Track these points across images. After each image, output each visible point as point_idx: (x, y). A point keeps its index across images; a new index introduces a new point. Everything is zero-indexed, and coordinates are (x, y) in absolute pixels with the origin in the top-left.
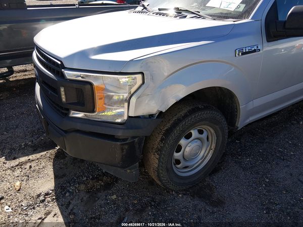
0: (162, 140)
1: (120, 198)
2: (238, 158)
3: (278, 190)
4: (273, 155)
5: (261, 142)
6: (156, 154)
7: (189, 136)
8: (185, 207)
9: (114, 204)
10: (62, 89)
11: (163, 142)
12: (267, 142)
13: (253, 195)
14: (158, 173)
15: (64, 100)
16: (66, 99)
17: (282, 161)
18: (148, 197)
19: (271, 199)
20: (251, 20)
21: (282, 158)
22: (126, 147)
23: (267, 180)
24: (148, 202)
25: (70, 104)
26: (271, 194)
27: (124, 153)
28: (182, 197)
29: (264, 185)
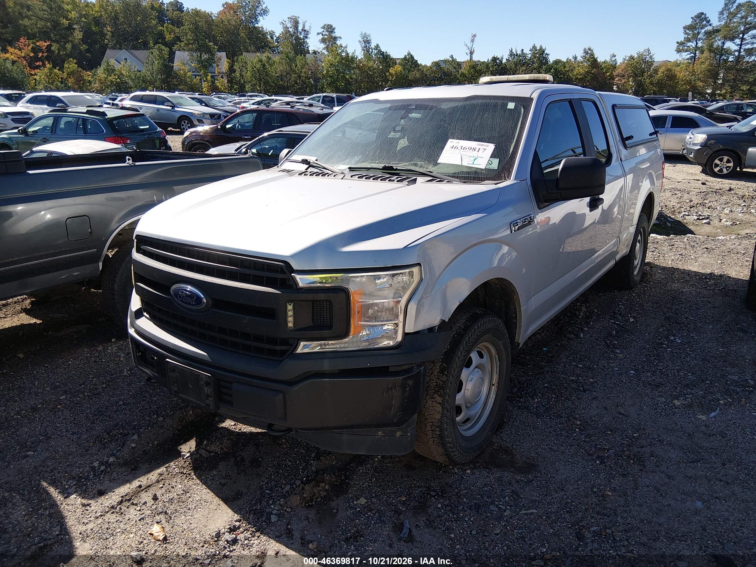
0: (442, 371)
1: (374, 500)
2: (520, 402)
3: (599, 432)
4: (566, 388)
5: (539, 374)
6: (436, 396)
7: (469, 363)
8: (486, 485)
9: (371, 510)
10: (290, 307)
11: (446, 373)
12: (548, 372)
13: (570, 446)
14: (441, 431)
15: (290, 325)
16: (294, 324)
17: (583, 393)
18: (419, 487)
19: (596, 445)
20: (515, 182)
21: (582, 389)
22: (411, 382)
23: (579, 423)
24: (424, 493)
25: (301, 330)
26: (593, 438)
27: (407, 394)
28: (473, 473)
29: (577, 430)
